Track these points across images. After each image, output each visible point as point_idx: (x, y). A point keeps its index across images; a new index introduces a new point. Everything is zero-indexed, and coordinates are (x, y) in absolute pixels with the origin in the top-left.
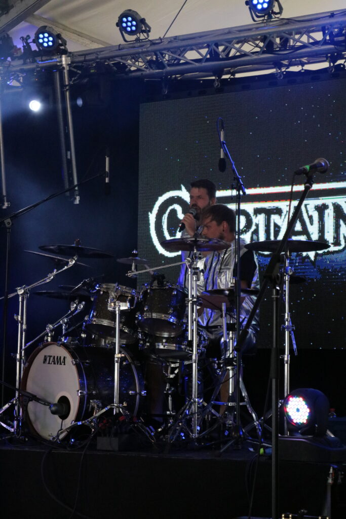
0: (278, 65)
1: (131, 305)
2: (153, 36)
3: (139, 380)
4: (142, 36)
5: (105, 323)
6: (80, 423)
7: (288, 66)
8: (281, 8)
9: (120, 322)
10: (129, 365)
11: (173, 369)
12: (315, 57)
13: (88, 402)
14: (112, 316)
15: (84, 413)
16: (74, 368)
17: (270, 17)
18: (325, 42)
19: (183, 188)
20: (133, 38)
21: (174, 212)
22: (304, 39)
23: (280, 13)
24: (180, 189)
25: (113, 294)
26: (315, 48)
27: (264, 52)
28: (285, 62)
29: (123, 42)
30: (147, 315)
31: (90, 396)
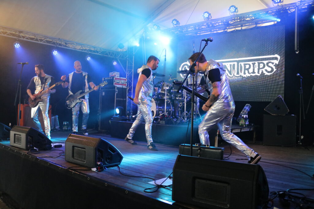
0: (211, 31)
1: (169, 88)
2: (181, 25)
3: (172, 107)
4: (178, 25)
5: (163, 92)
6: (156, 117)
7: (213, 32)
8: (211, 17)
9: (167, 92)
10: (169, 103)
11: (181, 104)
12: (220, 29)
13: (159, 112)
14: (164, 90)
15: (158, 114)
16: (155, 104)
17: (209, 19)
18: (222, 25)
19: (188, 61)
20: (176, 26)
21: (185, 67)
22: (217, 24)
23: (211, 18)
24: (187, 62)
25: (165, 85)
26: (220, 26)
27: (207, 28)
28: (213, 30)
29: (173, 27)
30: (173, 90)
31: (159, 111)
